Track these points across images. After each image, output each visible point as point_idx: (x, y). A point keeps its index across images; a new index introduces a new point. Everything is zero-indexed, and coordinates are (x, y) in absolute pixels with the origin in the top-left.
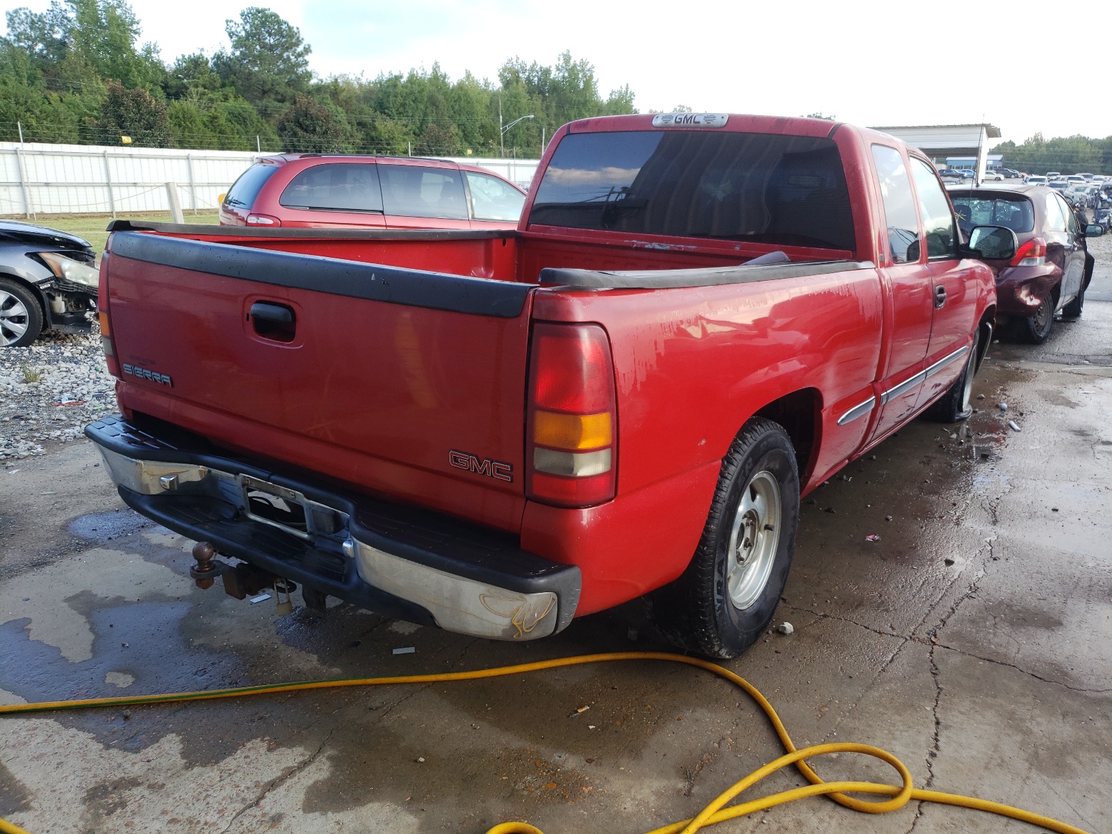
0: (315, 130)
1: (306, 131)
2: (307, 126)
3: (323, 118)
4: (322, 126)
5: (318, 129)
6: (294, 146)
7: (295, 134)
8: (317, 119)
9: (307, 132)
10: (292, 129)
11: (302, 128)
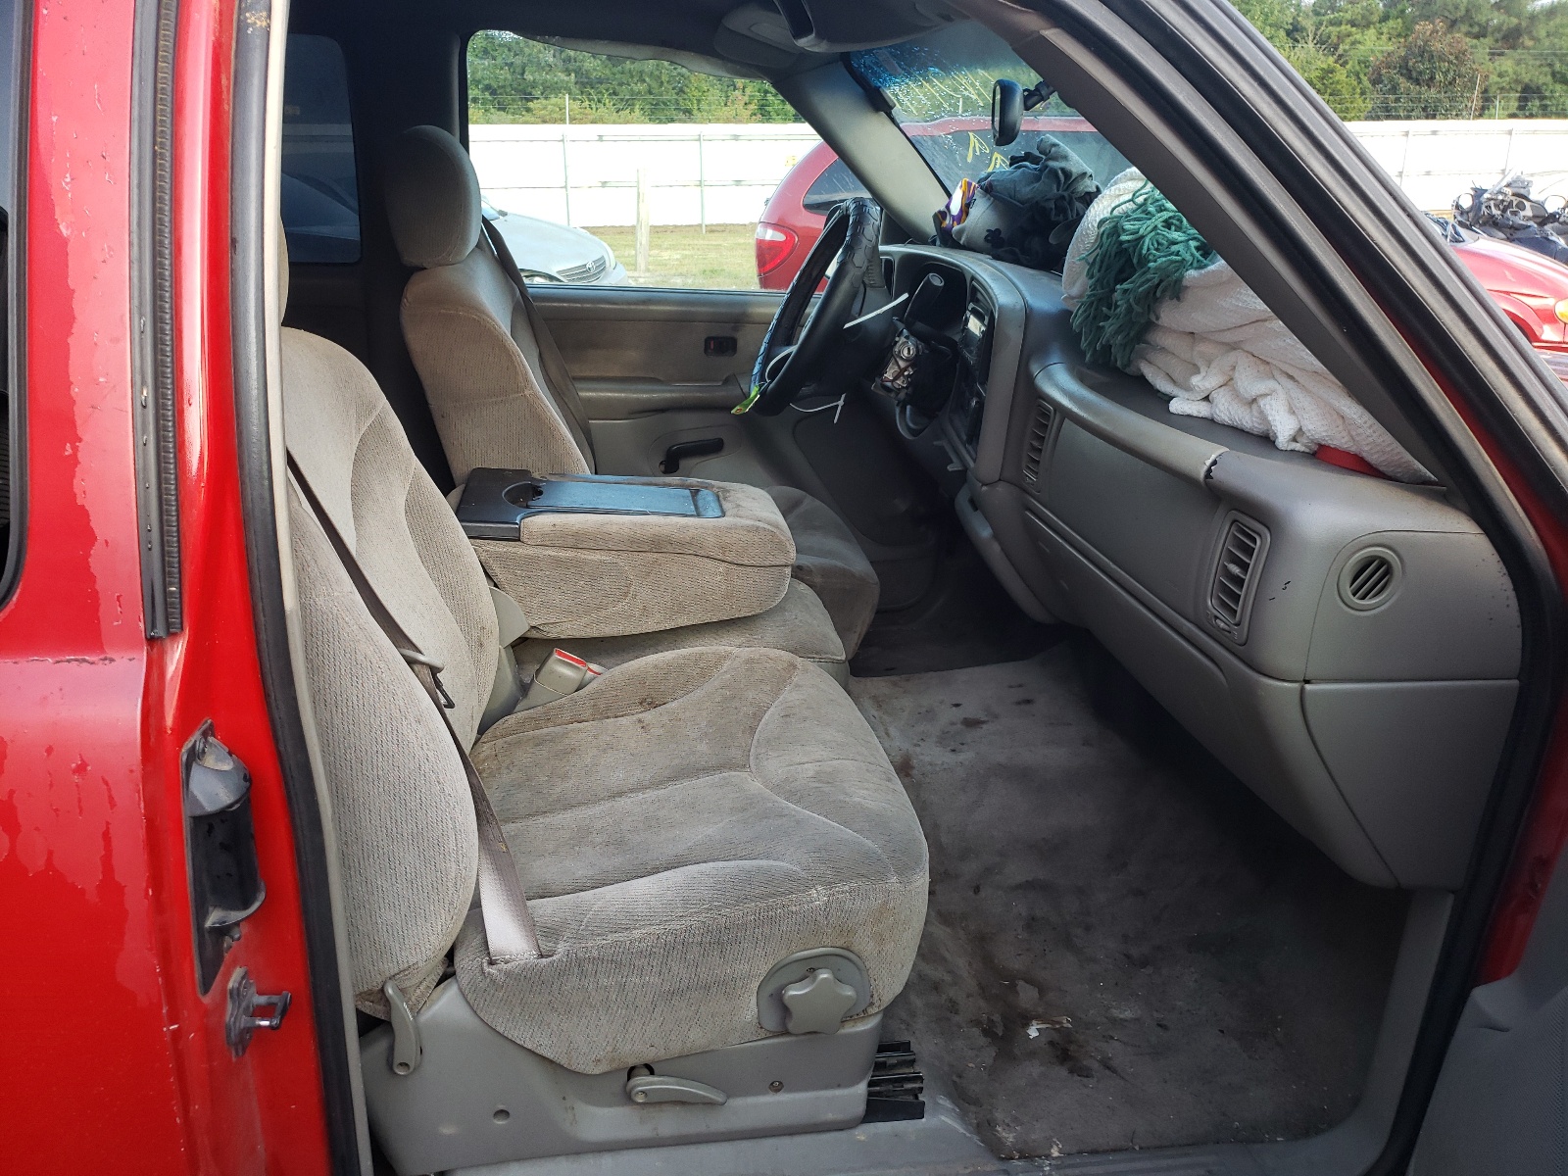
0: (1432, 78)
1: (1417, 82)
2: (1420, 73)
3: (1452, 58)
4: (1448, 70)
5: (1439, 77)
6: (1387, 109)
7: (1394, 89)
8: (1441, 59)
9: (1419, 84)
10: (1391, 80)
11: (1409, 78)
